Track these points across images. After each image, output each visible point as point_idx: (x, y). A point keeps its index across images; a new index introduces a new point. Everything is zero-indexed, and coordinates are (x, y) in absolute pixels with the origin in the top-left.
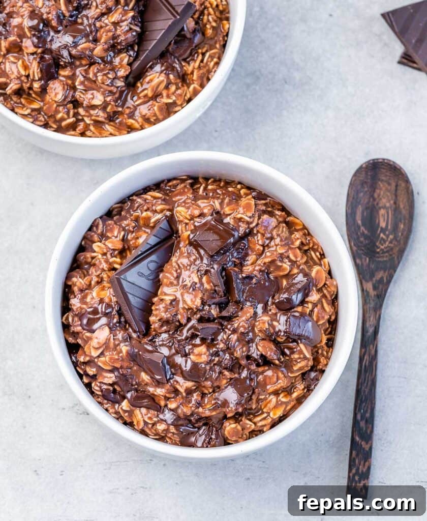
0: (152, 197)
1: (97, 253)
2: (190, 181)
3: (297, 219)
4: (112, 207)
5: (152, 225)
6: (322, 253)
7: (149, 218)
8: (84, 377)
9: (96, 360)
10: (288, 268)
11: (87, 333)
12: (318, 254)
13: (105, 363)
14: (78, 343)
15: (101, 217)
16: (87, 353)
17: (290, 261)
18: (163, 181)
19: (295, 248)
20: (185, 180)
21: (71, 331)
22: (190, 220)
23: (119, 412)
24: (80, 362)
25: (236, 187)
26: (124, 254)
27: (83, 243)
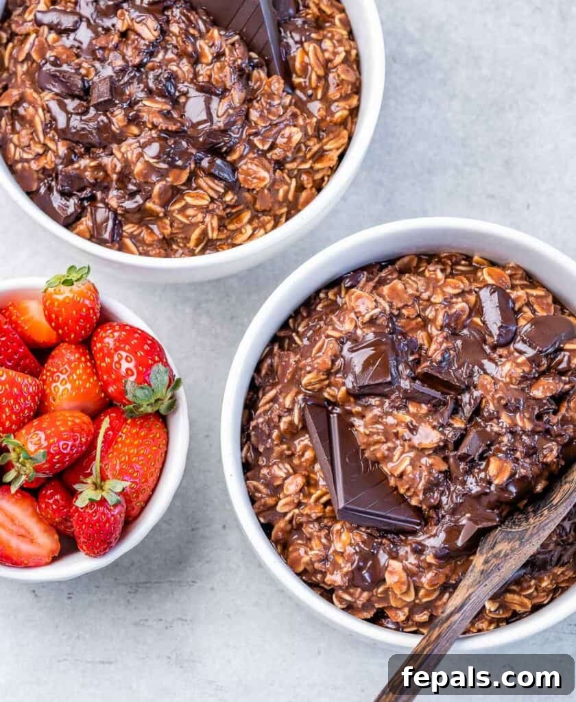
0: (268, 402)
1: (290, 511)
2: (276, 348)
3: (403, 257)
4: (242, 458)
5: (300, 426)
6: (464, 257)
7: (291, 423)
8: (421, 630)
9: (417, 601)
10: (464, 304)
11: (378, 589)
12: (463, 262)
13: (428, 594)
14: (378, 609)
15: (247, 479)
16: (400, 607)
17: (457, 295)
18: (253, 379)
19: (445, 281)
20: (271, 351)
21: (360, 606)
22: (328, 378)
23: (493, 618)
24: (403, 621)
25: (321, 300)
26: (313, 482)
27: (262, 520)
